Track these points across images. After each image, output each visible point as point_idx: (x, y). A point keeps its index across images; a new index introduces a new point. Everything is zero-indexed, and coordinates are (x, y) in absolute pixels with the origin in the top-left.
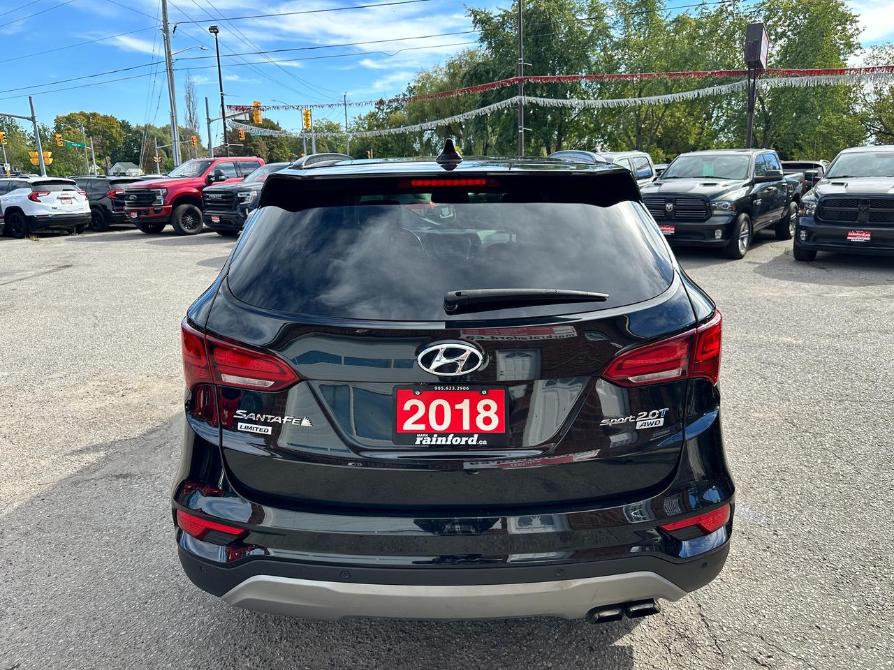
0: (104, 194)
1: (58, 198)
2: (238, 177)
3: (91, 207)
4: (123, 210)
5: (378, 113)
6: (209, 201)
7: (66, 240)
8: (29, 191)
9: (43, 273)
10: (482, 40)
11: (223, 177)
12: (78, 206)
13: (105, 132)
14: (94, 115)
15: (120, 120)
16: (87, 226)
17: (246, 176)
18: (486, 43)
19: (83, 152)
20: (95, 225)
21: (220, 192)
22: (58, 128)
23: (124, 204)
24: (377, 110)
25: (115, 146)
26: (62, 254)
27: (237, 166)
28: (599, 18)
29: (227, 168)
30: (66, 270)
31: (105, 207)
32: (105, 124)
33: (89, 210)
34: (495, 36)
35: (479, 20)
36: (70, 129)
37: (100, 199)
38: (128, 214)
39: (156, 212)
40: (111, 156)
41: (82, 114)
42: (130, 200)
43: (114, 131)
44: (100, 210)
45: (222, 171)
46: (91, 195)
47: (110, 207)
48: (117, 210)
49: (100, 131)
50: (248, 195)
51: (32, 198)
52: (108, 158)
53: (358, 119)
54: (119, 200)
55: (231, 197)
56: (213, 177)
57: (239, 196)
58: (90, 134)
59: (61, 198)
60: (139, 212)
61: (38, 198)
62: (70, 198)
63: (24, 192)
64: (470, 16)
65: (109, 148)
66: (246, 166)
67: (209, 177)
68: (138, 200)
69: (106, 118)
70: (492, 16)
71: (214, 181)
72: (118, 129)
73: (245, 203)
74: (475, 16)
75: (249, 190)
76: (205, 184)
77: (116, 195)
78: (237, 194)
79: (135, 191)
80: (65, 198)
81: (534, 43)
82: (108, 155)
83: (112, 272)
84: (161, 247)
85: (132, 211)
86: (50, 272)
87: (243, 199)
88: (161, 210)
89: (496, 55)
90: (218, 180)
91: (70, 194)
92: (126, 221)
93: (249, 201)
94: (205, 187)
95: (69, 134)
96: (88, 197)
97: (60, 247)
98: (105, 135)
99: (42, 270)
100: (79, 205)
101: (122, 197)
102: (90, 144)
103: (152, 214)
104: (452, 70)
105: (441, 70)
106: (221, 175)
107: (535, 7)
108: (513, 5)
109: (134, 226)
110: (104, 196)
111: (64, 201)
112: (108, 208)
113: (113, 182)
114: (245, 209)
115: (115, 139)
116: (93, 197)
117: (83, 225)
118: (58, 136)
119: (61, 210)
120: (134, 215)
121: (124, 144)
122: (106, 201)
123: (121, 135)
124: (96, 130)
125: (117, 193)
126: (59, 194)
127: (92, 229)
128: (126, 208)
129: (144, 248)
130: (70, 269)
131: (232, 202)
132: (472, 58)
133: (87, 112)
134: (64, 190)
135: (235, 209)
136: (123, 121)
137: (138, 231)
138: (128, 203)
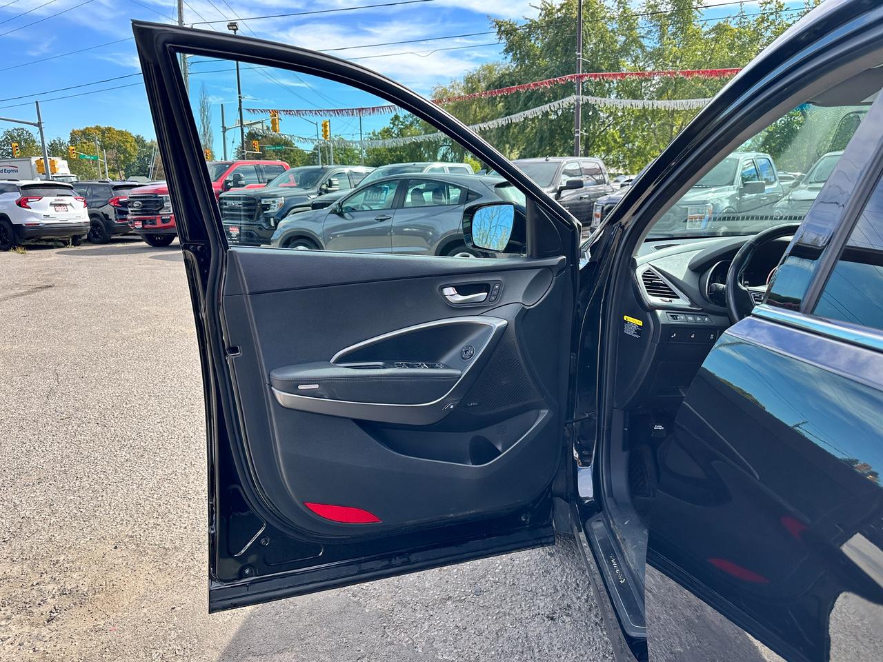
0: (107, 201)
1: (51, 204)
2: (260, 183)
3: (91, 215)
4: (126, 219)
5: (392, 128)
6: (226, 209)
7: (57, 253)
8: (18, 196)
9: (13, 296)
10: (507, 51)
11: (243, 182)
12: (74, 214)
13: (120, 146)
14: (109, 129)
15: (134, 135)
16: (86, 237)
17: (269, 181)
18: (511, 54)
19: (96, 165)
20: (96, 236)
21: (239, 199)
22: (73, 141)
23: (127, 213)
24: (392, 126)
25: (130, 160)
26: (45, 270)
27: (258, 171)
28: (631, 28)
29: (247, 172)
30: (43, 293)
31: (106, 216)
32: (120, 138)
33: (88, 220)
34: (520, 47)
35: (504, 31)
36: (85, 143)
37: (101, 207)
38: (131, 223)
39: (164, 221)
40: (125, 170)
41: (98, 128)
42: (133, 207)
43: (128, 145)
44: (101, 219)
45: (242, 175)
46: (91, 202)
47: (112, 216)
48: (121, 219)
49: (114, 146)
50: (274, 202)
51: (21, 203)
52: (122, 172)
53: (371, 135)
54: (122, 208)
55: (254, 204)
56: (230, 182)
57: (263, 203)
58: (104, 147)
59: (55, 205)
60: (144, 222)
61: (28, 204)
62: (65, 205)
63: (12, 197)
64: (495, 28)
65: (123, 162)
66: (270, 170)
67: (227, 182)
68: (143, 207)
69: (121, 133)
70: (517, 27)
71: (232, 187)
72: (133, 144)
73: (270, 211)
74: (500, 27)
75: (275, 196)
76: (221, 190)
77: (120, 203)
78: (260, 201)
79: (141, 197)
80: (60, 205)
81: (564, 52)
82: (122, 170)
83: (101, 296)
84: (167, 263)
85: (135, 220)
86: (22, 295)
87: (267, 207)
88: (169, 219)
89: (522, 66)
90: (237, 185)
91: (67, 200)
92: (130, 232)
93: (274, 209)
94: (221, 193)
95: (83, 147)
96: (87, 205)
97: (48, 261)
98: (121, 150)
99: (12, 292)
100: (76, 213)
101: (125, 204)
102: (103, 157)
103: (159, 224)
104: (470, 85)
105: (458, 85)
106: (240, 179)
107: (566, 14)
108: (541, 15)
109: (140, 238)
110: (107, 203)
111: (58, 208)
112: (110, 218)
113: (116, 188)
114: (270, 218)
115: (130, 155)
116: (94, 205)
117: (80, 236)
118: (71, 148)
119: (54, 218)
120: (139, 225)
121: (138, 159)
122: (109, 210)
123: (135, 150)
124: (111, 144)
125: (120, 200)
126: (52, 199)
127: (90, 241)
128: (129, 217)
129: (147, 264)
130: (49, 290)
131: (255, 210)
132: (490, 72)
133: (103, 126)
134: (58, 195)
135: (258, 219)
136: (138, 136)
137: (144, 244)
138: (132, 211)
